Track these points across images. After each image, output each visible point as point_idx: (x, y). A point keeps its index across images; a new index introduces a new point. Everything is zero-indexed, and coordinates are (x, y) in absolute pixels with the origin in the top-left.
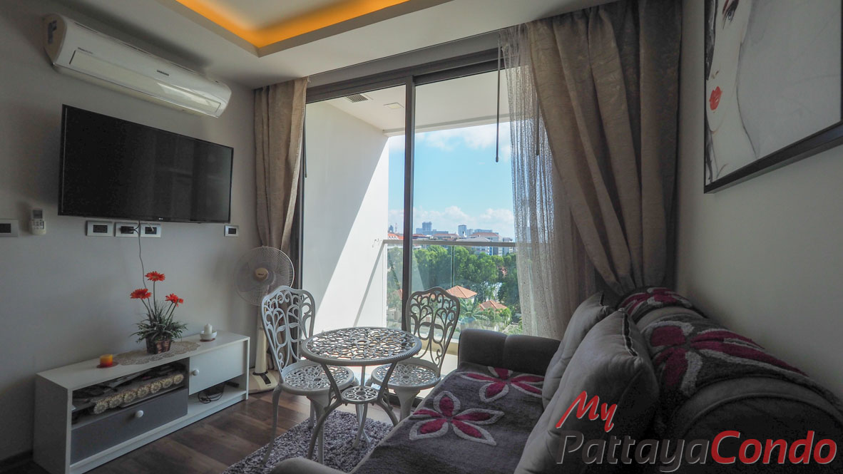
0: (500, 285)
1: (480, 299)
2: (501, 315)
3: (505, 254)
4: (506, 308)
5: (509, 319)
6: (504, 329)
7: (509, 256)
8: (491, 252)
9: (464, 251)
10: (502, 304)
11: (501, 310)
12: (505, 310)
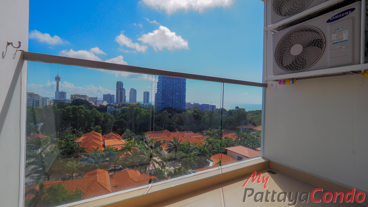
0: (42, 124)
2: (44, 141)
3: (44, 106)
4: (47, 136)
5: (49, 143)
6: (45, 149)
7: (46, 107)
8: (33, 103)
10: (44, 135)
11: (44, 138)
12: (46, 138)
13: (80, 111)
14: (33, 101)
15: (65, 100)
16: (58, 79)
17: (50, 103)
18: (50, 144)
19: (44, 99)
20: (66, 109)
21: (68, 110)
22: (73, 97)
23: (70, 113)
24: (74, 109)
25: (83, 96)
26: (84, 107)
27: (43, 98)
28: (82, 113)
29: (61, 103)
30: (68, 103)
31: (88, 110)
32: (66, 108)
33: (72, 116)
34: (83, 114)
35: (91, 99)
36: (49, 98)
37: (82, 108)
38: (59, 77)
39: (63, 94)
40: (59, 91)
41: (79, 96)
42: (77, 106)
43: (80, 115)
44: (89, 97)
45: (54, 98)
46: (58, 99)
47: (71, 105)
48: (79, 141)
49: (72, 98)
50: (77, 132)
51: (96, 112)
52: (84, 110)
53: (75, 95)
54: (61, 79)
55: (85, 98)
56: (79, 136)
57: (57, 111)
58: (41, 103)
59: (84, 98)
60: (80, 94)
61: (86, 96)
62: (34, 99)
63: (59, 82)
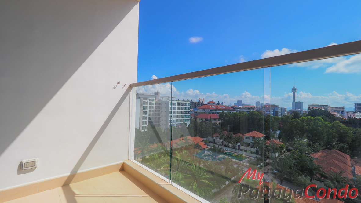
0: (279, 132)
1: (267, 138)
2: (280, 147)
3: (282, 116)
4: (283, 144)
5: (285, 150)
6: (281, 155)
7: (284, 117)
8: (274, 113)
9: (257, 114)
10: (281, 142)
11: (280, 144)
12: (282, 145)
13: (317, 123)
14: (274, 111)
15: (302, 111)
16: (294, 90)
17: (287, 113)
18: (285, 152)
19: (283, 109)
20: (300, 120)
21: (303, 121)
22: (311, 108)
23: (305, 124)
24: (309, 120)
25: (324, 106)
26: (321, 119)
27: (281, 108)
28: (319, 125)
29: (297, 113)
30: (305, 113)
31: (327, 123)
32: (300, 118)
33: (307, 127)
34: (321, 126)
35: (334, 109)
36: (286, 109)
37: (318, 119)
38: (295, 88)
39: (300, 105)
40: (296, 102)
41: (318, 106)
42: (313, 117)
43: (317, 127)
44: (331, 106)
45: (292, 109)
46: (295, 109)
47: (307, 115)
48: (315, 157)
49: (309, 108)
50: (313, 146)
51: (339, 126)
52: (322, 122)
53: (313, 105)
54: (297, 90)
55: (326, 108)
56: (315, 151)
57: (292, 121)
58: (279, 114)
59: (324, 108)
60: (320, 104)
61: (327, 105)
62: (274, 110)
63: (295, 93)
